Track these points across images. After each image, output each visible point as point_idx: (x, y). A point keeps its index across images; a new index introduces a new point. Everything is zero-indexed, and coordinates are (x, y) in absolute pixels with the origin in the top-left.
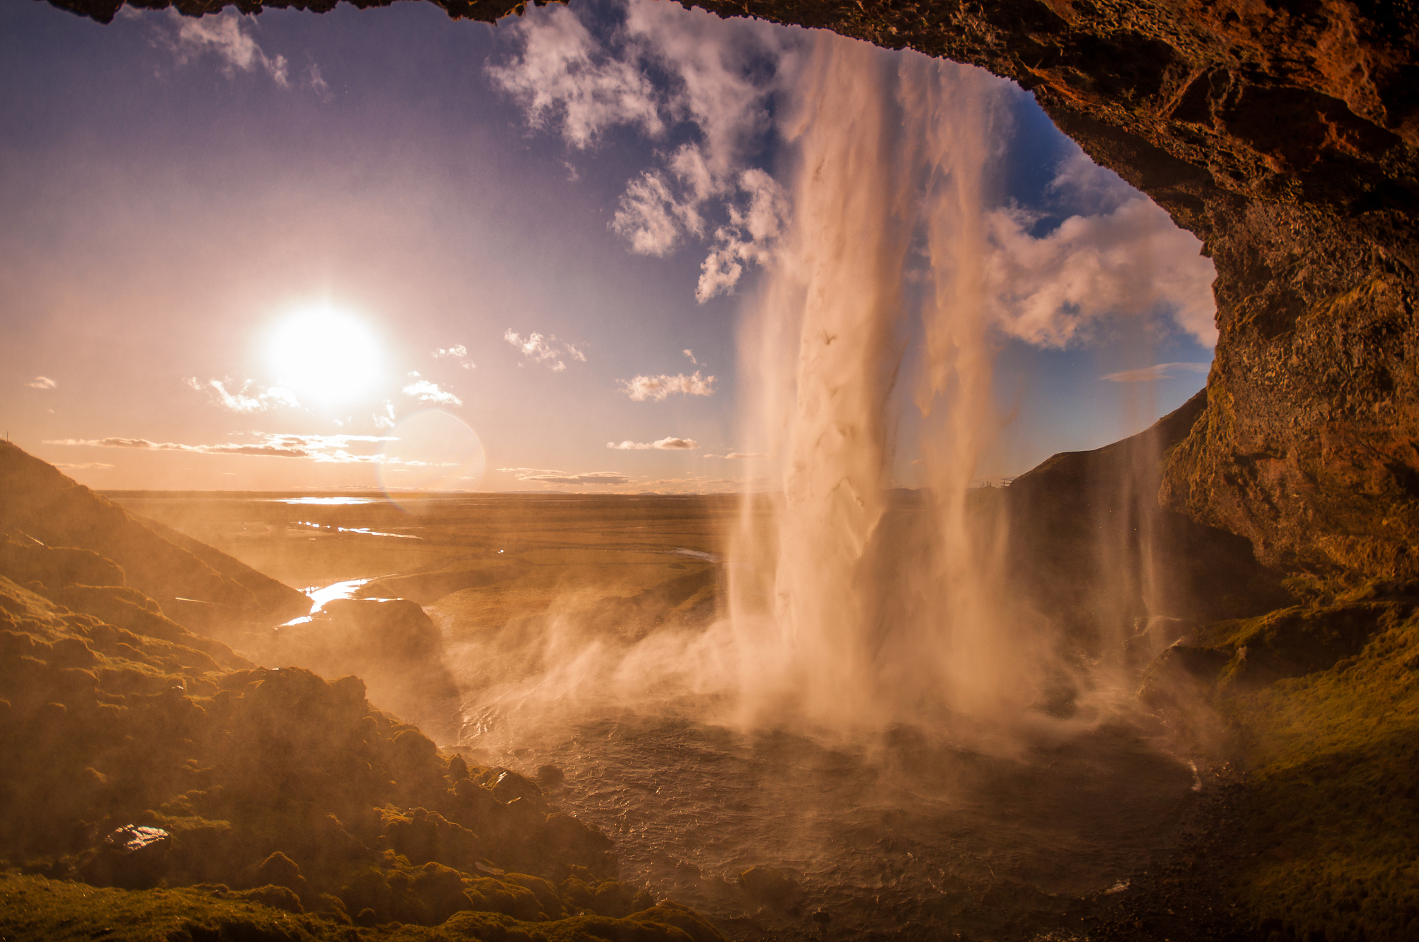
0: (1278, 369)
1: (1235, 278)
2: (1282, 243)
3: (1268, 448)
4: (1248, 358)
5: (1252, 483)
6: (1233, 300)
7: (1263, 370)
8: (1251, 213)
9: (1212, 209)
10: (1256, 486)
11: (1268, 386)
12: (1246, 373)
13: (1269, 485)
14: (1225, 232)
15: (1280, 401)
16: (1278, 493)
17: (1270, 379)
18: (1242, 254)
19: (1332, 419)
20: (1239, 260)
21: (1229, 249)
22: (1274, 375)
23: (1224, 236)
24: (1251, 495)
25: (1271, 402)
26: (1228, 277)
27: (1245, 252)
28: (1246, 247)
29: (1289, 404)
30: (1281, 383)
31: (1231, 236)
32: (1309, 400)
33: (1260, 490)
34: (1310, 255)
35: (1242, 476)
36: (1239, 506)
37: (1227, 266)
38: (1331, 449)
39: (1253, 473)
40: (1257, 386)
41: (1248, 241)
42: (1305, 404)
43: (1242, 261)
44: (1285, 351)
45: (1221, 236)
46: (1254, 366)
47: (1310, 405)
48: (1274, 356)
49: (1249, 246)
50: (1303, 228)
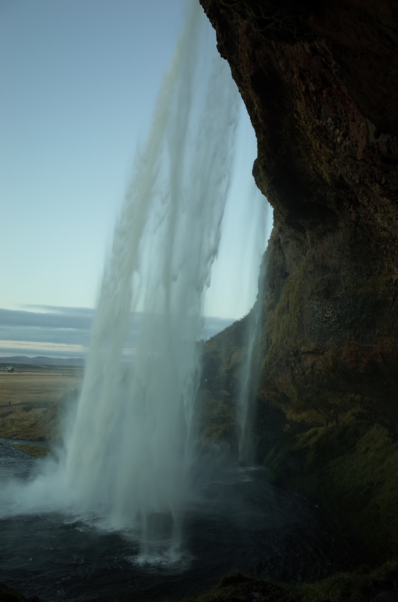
0: (331, 314)
1: (315, 268)
2: (338, 258)
3: (317, 349)
4: (317, 307)
5: (298, 366)
6: (312, 278)
7: (323, 313)
8: (326, 241)
9: (310, 235)
10: (300, 367)
11: (325, 321)
12: (315, 313)
13: (306, 367)
14: (313, 246)
15: (328, 328)
16: (310, 370)
17: (326, 317)
18: (319, 258)
19: (350, 340)
20: (318, 261)
21: (314, 254)
22: (328, 316)
23: (313, 248)
24: (296, 371)
25: (324, 328)
26: (312, 267)
27: (321, 258)
28: (321, 255)
29: (332, 330)
30: (331, 320)
31: (316, 249)
32: (341, 330)
33: (301, 369)
34: (348, 266)
35: (294, 362)
36: (289, 377)
37: (312, 262)
38: (348, 353)
39: (299, 361)
40: (319, 320)
41: (323, 253)
42: (340, 331)
43: (319, 261)
44: (334, 306)
45: (311, 248)
46: (319, 311)
47: (341, 332)
48: (329, 308)
49: (322, 256)
50: (349, 255)
